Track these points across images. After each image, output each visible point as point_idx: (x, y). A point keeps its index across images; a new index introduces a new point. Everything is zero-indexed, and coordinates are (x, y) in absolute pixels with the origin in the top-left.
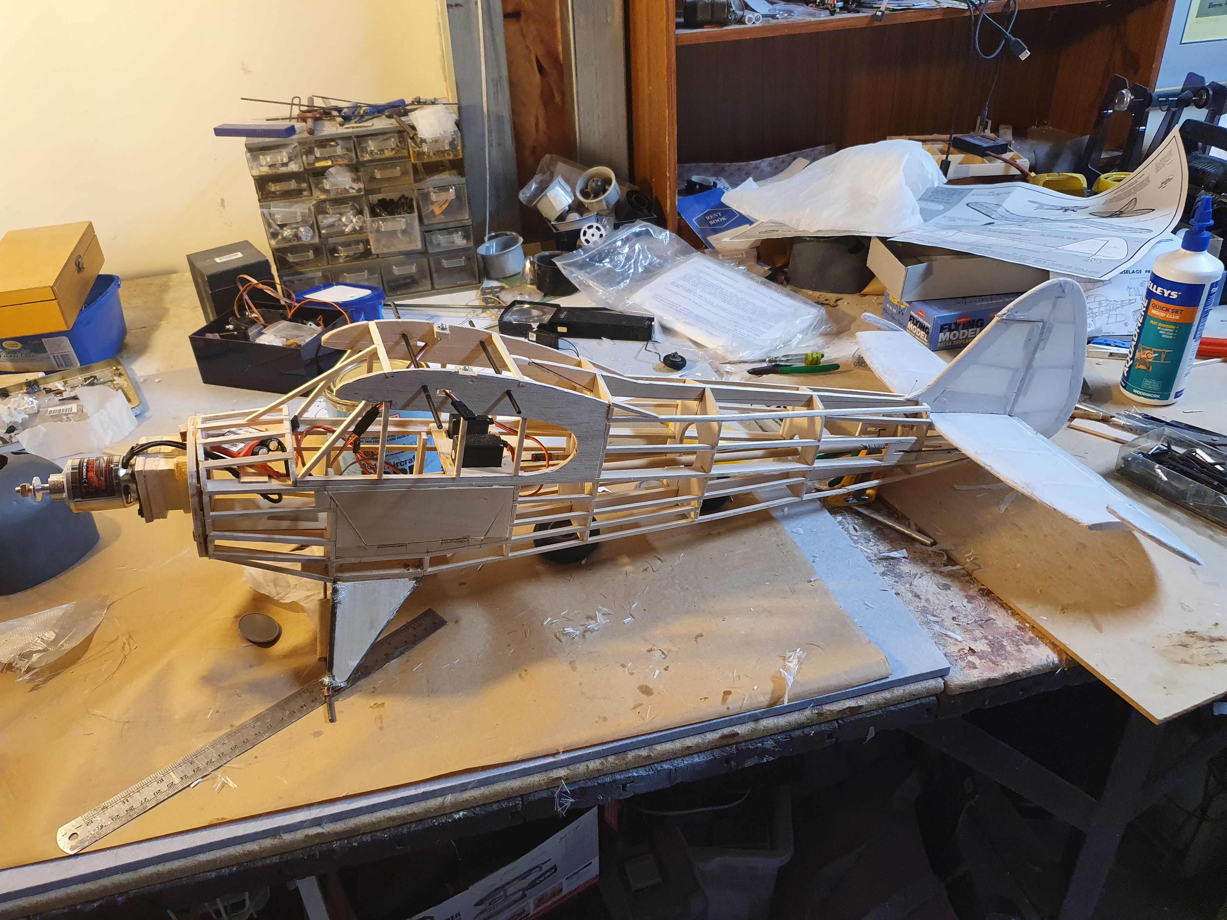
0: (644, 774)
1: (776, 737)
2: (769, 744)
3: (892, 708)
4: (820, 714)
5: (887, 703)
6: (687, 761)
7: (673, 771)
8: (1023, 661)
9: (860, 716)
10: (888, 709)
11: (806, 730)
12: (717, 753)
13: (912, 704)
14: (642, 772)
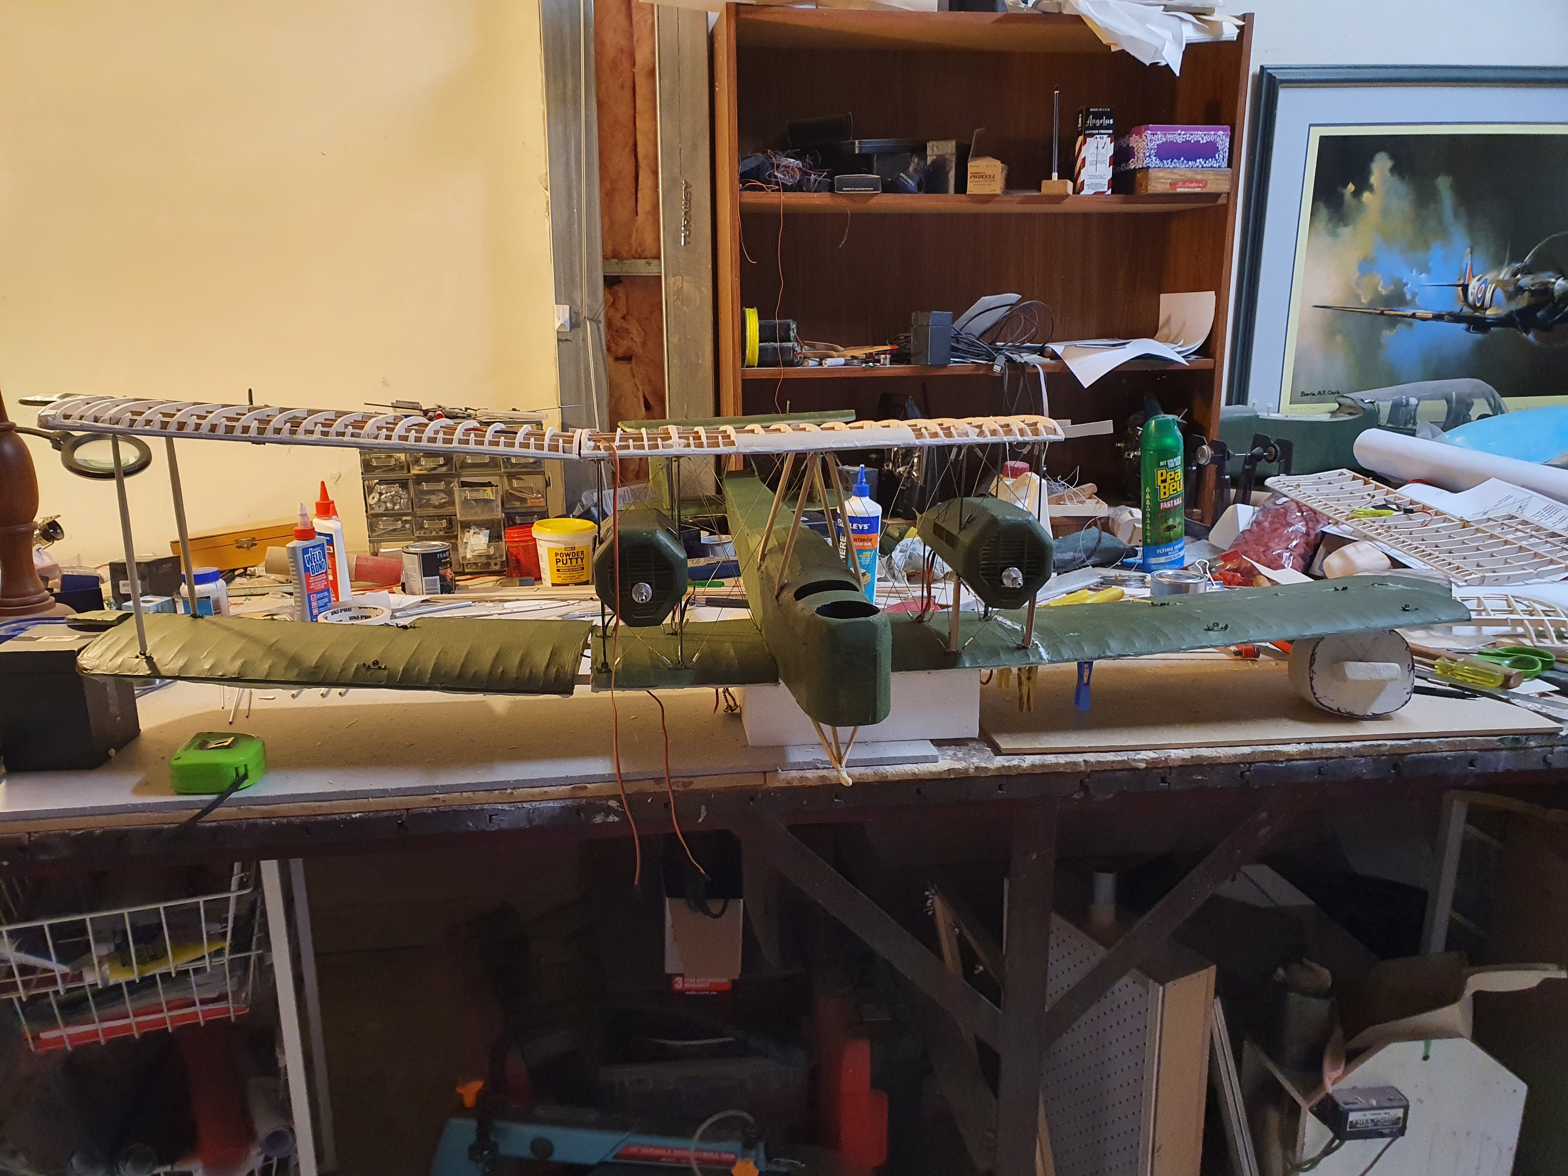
0: (507, 809)
6: (543, 805)
7: (531, 811)
12: (569, 802)
14: (506, 807)
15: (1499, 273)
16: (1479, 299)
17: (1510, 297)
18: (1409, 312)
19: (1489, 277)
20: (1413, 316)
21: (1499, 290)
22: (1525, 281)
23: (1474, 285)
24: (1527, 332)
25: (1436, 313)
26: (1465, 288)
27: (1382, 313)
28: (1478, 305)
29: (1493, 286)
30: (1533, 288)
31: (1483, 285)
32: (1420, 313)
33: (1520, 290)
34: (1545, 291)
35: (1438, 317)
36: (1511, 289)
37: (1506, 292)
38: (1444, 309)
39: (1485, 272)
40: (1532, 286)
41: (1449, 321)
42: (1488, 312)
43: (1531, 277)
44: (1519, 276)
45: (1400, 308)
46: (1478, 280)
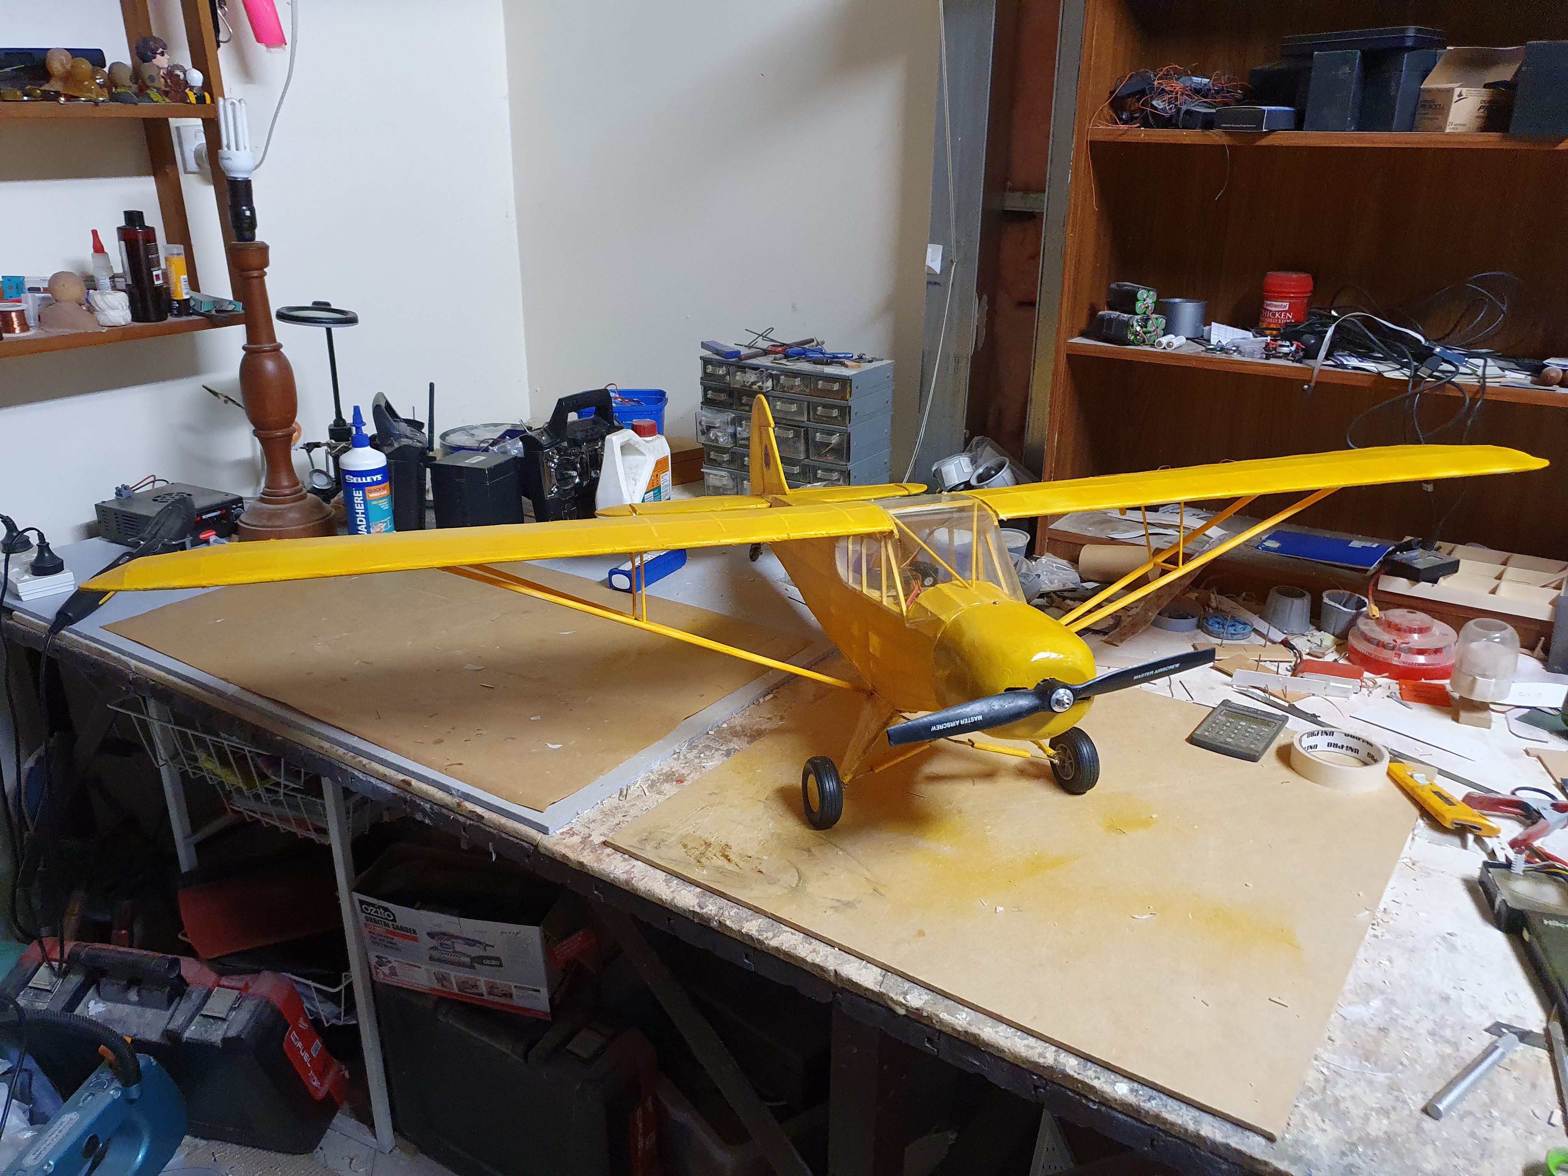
1: (435, 807)
2: (427, 806)
3: (503, 835)
4: (459, 805)
5: (501, 828)
7: (376, 787)
8: (599, 860)
9: (482, 825)
10: (501, 833)
11: (450, 813)
13: (516, 841)
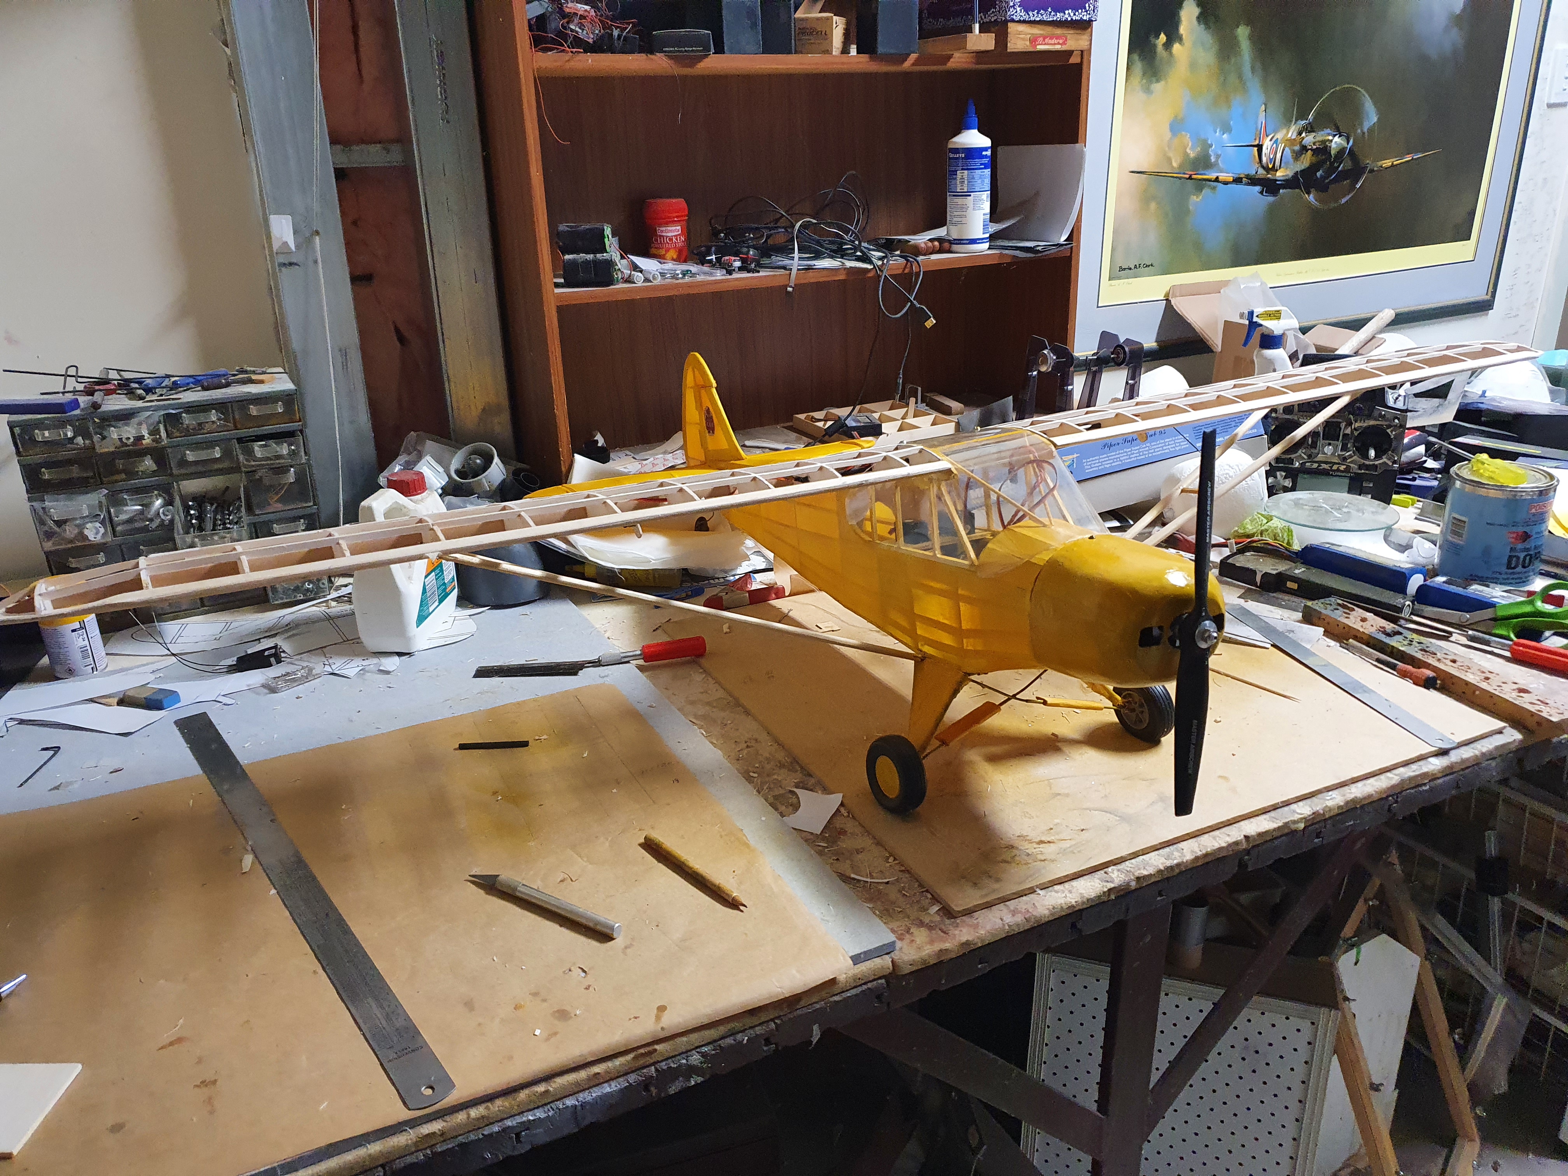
0: (543, 1116)
1: (703, 1049)
3: (836, 998)
5: (831, 993)
6: (596, 1093)
7: (579, 1108)
10: (832, 999)
11: (739, 1037)
12: (632, 1078)
13: (858, 991)
14: (540, 1114)
15: (1288, 133)
16: (1271, 160)
17: (1297, 155)
18: (1213, 176)
19: (1279, 136)
20: (1217, 180)
21: (1287, 149)
22: (1309, 139)
23: (1267, 144)
24: (1309, 193)
25: (1237, 176)
26: (1260, 147)
27: (1190, 178)
28: (1270, 166)
29: (1283, 145)
30: (1314, 147)
31: (1275, 145)
32: (1223, 176)
33: (1304, 149)
34: (1322, 150)
35: (1238, 180)
36: (1297, 148)
37: (1293, 151)
38: (1242, 172)
39: (1276, 131)
40: (1314, 144)
41: (1246, 185)
42: (1279, 174)
43: (1313, 134)
44: (1304, 135)
45: (1207, 173)
46: (1271, 140)
